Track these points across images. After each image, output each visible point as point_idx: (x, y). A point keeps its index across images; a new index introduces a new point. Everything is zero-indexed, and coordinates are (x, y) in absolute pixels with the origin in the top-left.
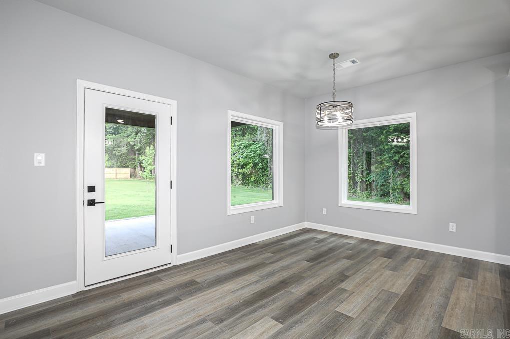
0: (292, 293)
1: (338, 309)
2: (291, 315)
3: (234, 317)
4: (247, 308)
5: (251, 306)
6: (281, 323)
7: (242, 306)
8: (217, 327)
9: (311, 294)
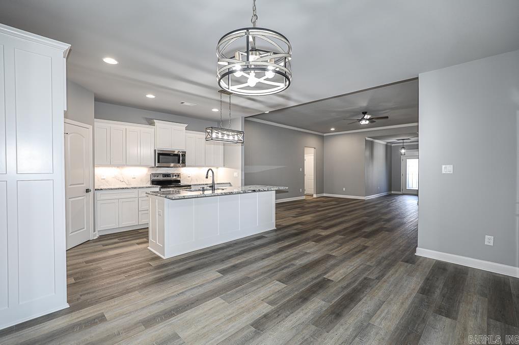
0: (324, 300)
1: (284, 286)
2: (320, 282)
3: (359, 281)
4: (355, 287)
5: (354, 289)
6: (325, 278)
7: (361, 289)
8: (365, 276)
9: (306, 298)
